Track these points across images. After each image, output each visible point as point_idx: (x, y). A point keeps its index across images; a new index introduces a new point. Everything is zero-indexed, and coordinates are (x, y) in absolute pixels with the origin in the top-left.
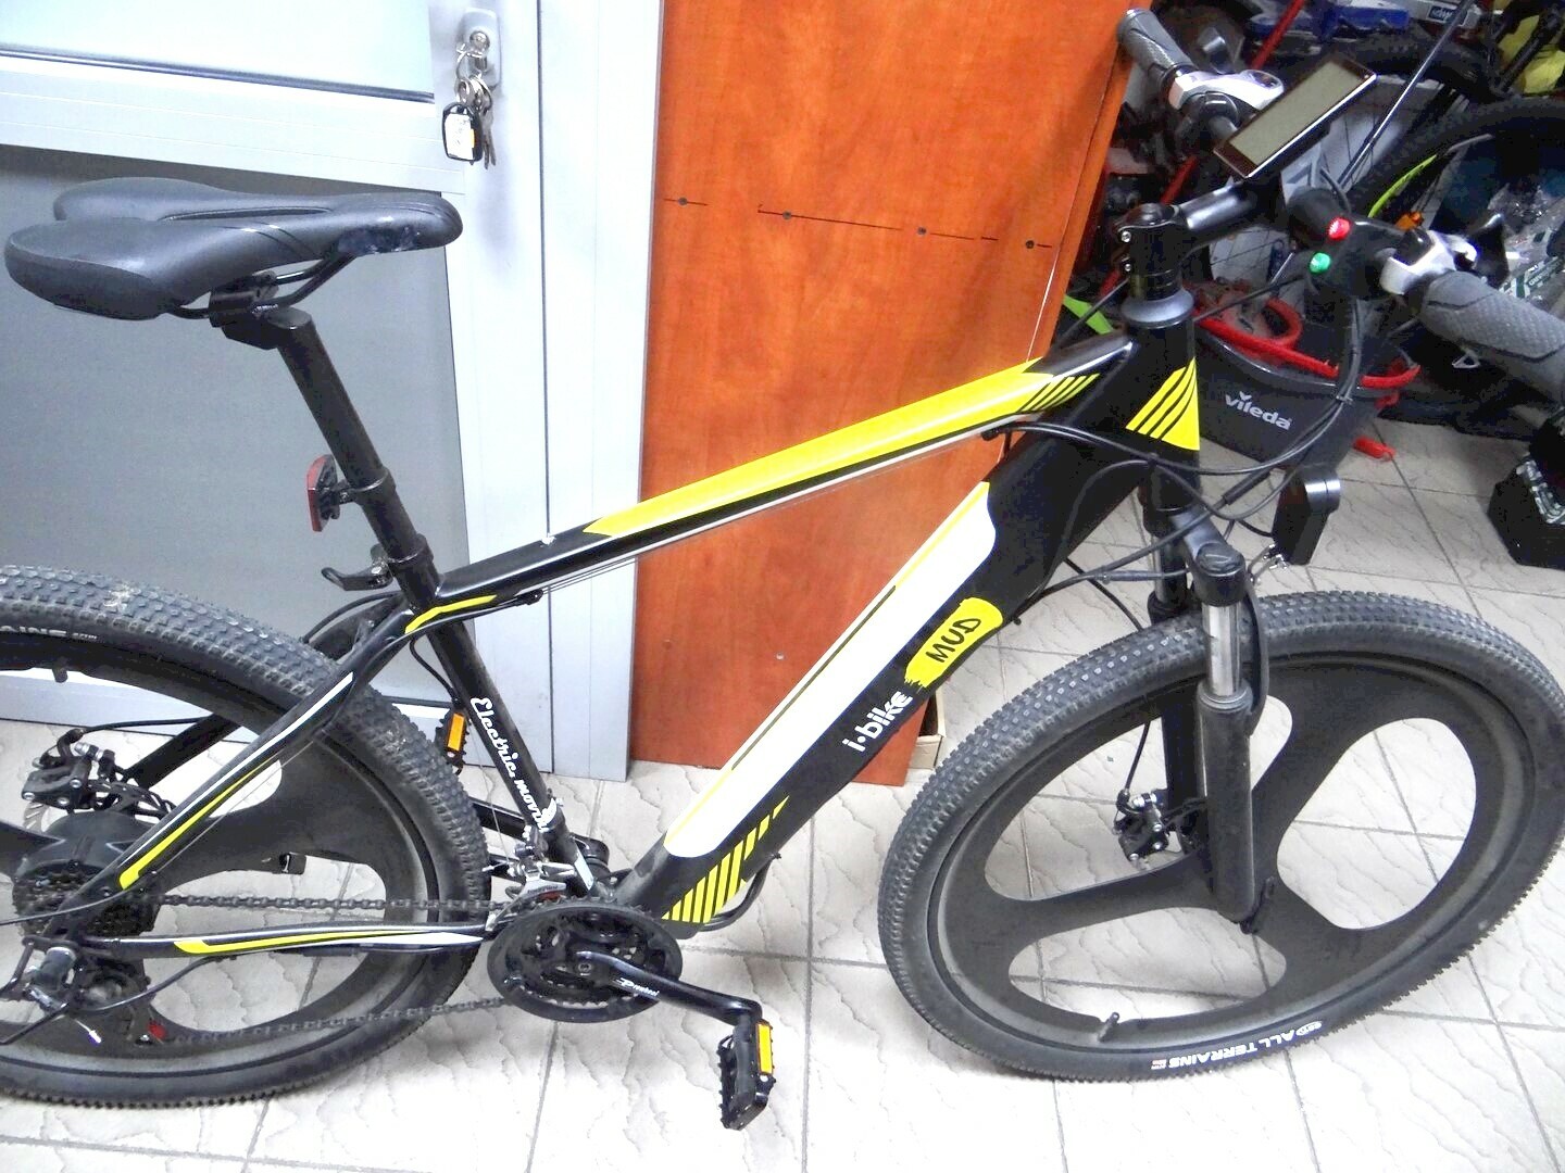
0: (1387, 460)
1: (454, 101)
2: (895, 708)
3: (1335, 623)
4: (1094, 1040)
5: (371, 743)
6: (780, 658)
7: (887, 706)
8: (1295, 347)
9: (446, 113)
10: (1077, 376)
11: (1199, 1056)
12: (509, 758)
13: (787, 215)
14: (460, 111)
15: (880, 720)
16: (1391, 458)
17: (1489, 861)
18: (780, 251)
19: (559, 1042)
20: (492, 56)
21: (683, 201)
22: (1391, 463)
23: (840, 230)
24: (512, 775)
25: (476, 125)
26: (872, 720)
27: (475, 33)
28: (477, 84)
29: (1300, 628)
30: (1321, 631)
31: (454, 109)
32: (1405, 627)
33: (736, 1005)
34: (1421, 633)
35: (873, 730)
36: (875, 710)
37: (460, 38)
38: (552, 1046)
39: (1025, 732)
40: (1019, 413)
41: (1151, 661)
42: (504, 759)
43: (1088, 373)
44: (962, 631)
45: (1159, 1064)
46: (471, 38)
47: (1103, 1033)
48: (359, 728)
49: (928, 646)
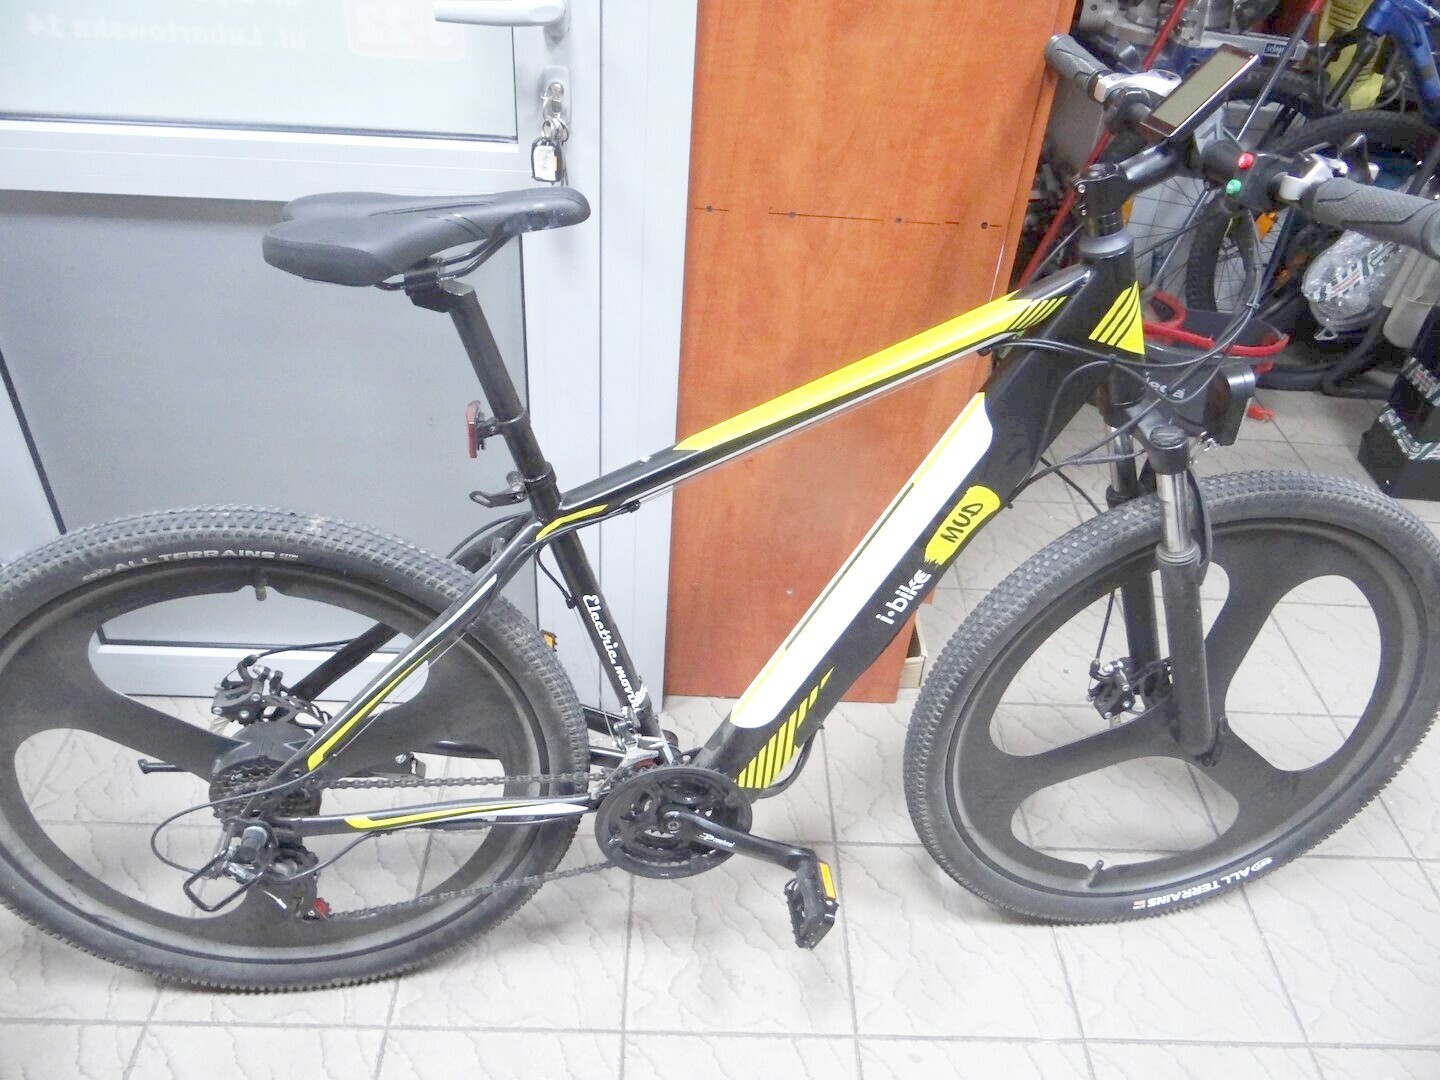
0: (1267, 421)
1: (538, 136)
2: (917, 584)
3: (1258, 493)
4: (1083, 886)
5: (505, 637)
6: (789, 592)
7: (911, 583)
8: (1182, 327)
9: (534, 146)
10: (1050, 299)
11: (1172, 895)
12: (611, 647)
13: (792, 214)
14: (544, 144)
15: (905, 595)
16: (1270, 419)
17: (1397, 702)
18: (787, 244)
19: (635, 920)
20: (564, 101)
21: (709, 209)
22: (1271, 424)
23: (834, 223)
24: (613, 662)
25: (558, 153)
26: (898, 596)
27: (554, 83)
28: (557, 122)
29: (1232, 499)
30: (1248, 500)
31: (540, 143)
32: (1314, 493)
33: (796, 852)
34: (1326, 498)
35: (900, 604)
36: (902, 587)
37: (541, 89)
38: (630, 924)
39: (1020, 600)
40: (1007, 331)
41: (1117, 533)
42: (607, 648)
43: (1058, 296)
44: (968, 515)
45: (1139, 905)
46: (550, 89)
47: (1091, 879)
48: (496, 624)
49: (942, 529)
